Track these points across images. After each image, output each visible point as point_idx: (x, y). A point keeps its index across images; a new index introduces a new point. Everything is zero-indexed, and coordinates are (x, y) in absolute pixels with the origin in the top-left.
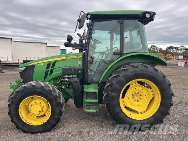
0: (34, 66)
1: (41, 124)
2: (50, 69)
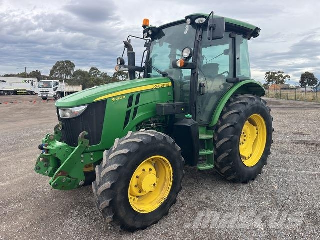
0: (104, 102)
1: (157, 206)
2: (134, 106)
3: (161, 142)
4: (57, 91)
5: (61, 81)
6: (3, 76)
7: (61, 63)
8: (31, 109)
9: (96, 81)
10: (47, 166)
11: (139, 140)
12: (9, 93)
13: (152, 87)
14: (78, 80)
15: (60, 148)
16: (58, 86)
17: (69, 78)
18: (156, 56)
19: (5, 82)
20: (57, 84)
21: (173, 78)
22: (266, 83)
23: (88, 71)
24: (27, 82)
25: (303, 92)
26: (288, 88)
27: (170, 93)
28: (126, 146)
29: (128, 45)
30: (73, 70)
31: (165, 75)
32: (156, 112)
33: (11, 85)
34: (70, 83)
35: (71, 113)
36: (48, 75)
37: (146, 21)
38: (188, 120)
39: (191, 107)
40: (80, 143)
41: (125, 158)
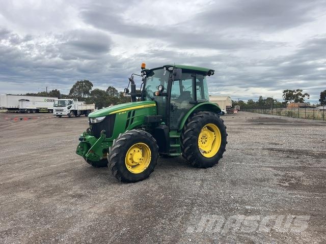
1: (142, 171)
2: (131, 117)
3: (144, 136)
4: (71, 109)
5: (75, 100)
6: (24, 95)
7: (80, 82)
8: (56, 125)
9: (113, 100)
10: (82, 151)
11: (131, 134)
12: (31, 111)
13: (143, 106)
14: (95, 99)
15: (91, 138)
16: (72, 105)
17: (87, 97)
18: (149, 86)
19: (29, 101)
20: (71, 102)
21: (157, 101)
22: (284, 101)
23: (106, 91)
24: (48, 101)
25: (321, 110)
26: (307, 106)
27: (154, 110)
28: (124, 136)
29: (131, 80)
30: (91, 89)
31: (153, 99)
32: (144, 121)
33: (34, 104)
34: (88, 102)
35: (97, 120)
36: (67, 94)
37: (144, 65)
38: (163, 125)
39: (166, 119)
40: (101, 135)
41: (123, 142)
